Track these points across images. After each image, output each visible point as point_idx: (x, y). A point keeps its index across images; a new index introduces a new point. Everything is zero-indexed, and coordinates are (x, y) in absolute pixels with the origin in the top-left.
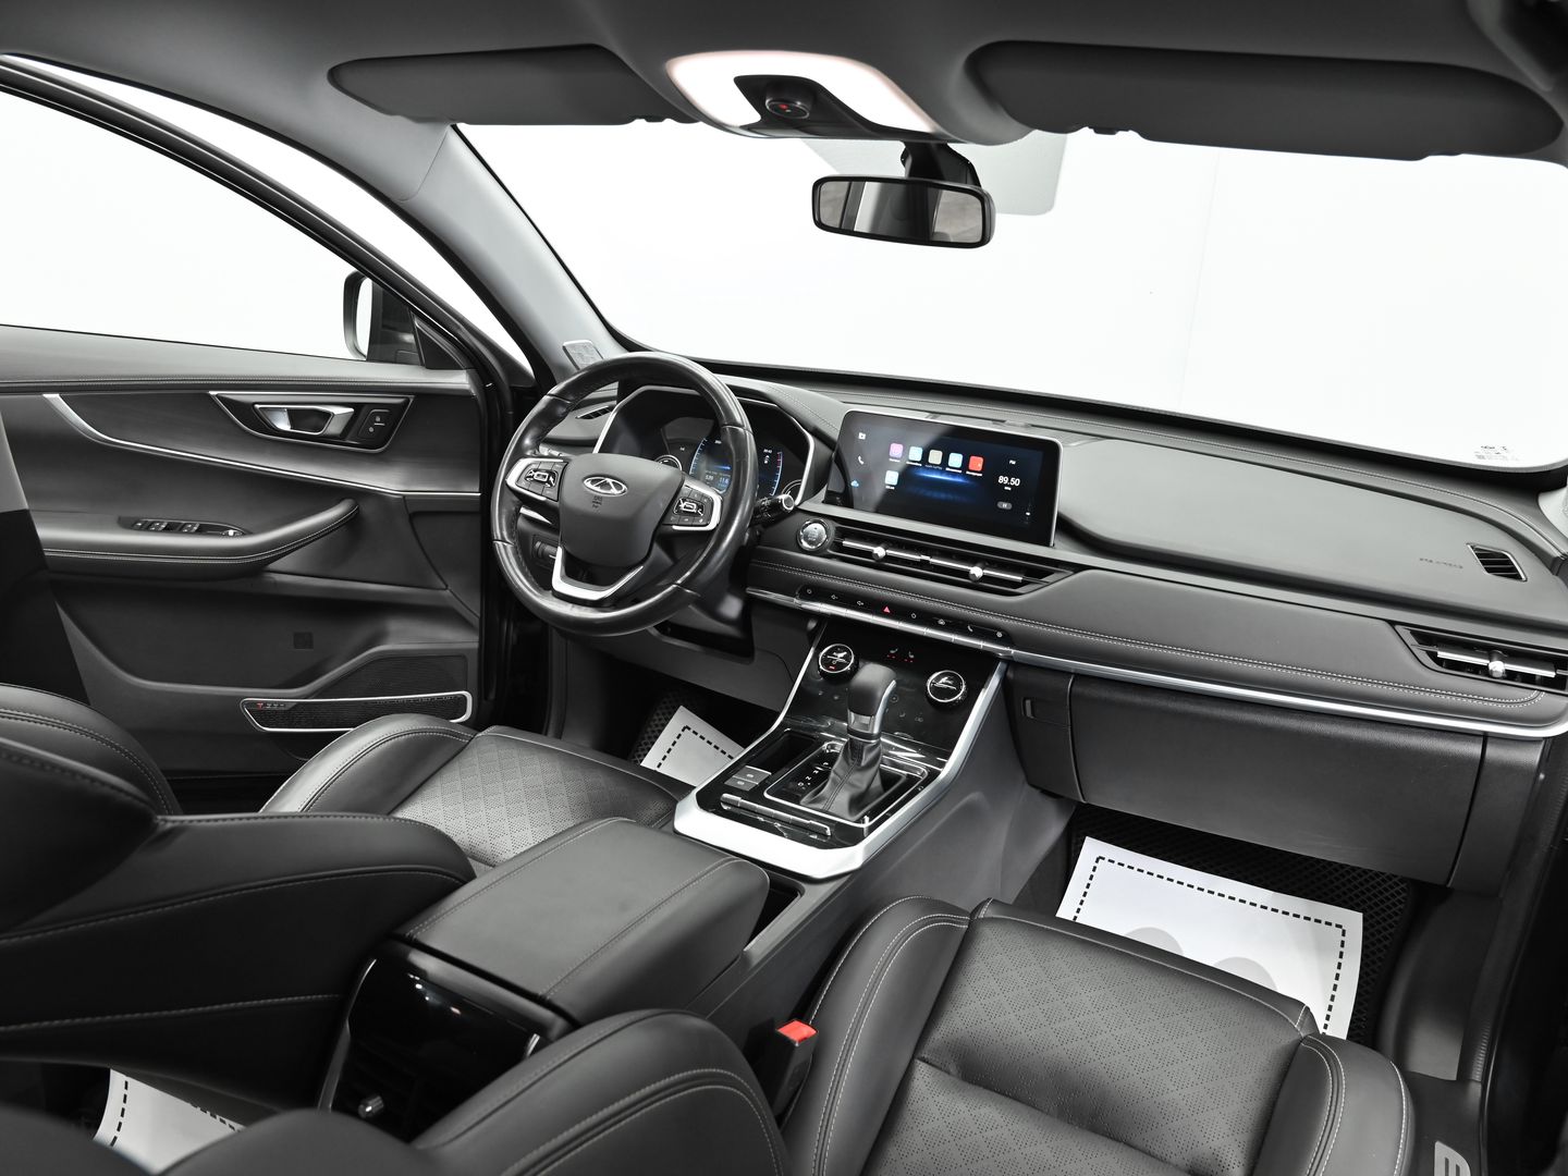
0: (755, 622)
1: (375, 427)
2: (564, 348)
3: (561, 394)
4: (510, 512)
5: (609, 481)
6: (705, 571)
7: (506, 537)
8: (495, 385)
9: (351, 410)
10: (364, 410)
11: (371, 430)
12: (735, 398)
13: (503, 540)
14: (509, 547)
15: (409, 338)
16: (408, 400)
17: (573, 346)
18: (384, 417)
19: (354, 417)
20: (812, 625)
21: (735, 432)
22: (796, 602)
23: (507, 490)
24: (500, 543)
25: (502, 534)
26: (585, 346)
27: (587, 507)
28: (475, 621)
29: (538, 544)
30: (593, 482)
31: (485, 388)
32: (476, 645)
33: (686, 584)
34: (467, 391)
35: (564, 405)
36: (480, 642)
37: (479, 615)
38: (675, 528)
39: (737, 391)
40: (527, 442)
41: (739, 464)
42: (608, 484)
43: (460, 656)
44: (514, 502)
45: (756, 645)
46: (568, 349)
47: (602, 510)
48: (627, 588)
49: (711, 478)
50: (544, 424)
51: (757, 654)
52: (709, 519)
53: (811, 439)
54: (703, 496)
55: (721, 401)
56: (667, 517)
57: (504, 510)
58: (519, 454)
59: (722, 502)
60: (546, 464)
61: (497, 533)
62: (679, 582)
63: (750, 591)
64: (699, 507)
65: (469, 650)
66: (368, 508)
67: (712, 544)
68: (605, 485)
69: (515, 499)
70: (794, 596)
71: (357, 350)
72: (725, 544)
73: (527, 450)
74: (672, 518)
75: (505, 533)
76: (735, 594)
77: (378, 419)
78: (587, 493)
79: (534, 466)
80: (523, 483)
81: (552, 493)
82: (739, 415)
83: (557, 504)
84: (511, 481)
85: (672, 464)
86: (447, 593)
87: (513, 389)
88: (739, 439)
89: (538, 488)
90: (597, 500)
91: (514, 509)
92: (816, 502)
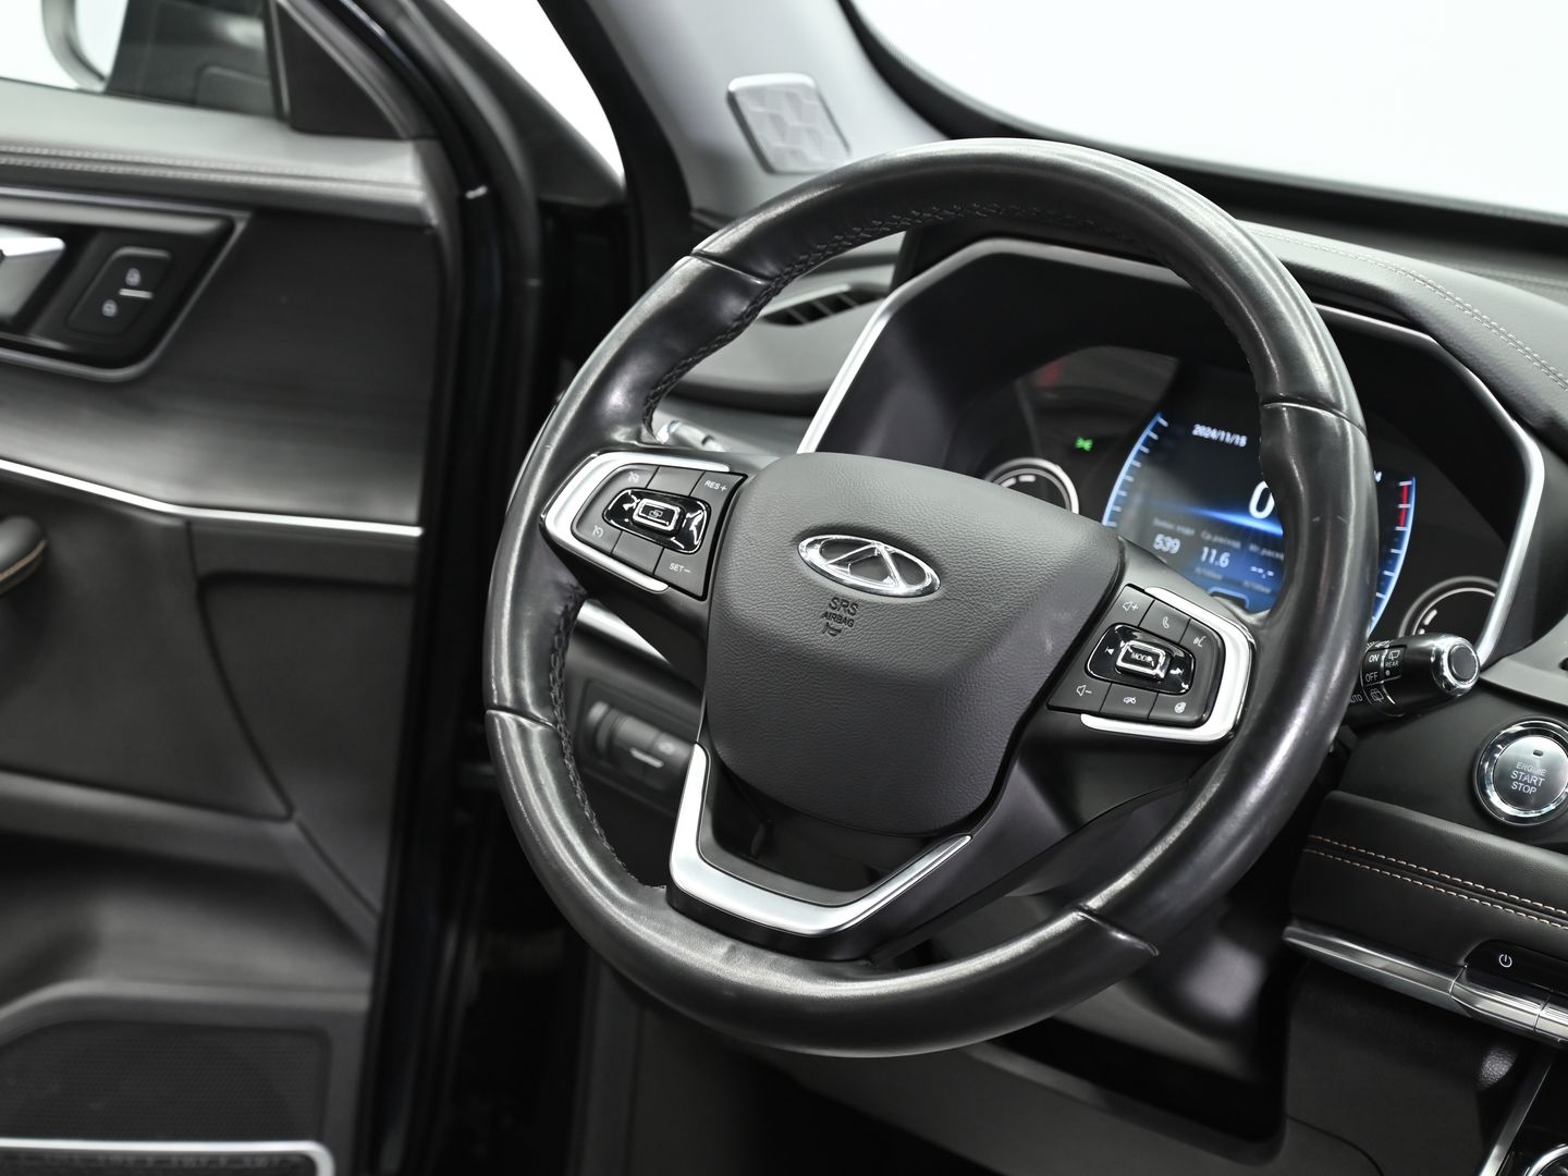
0: (1300, 1035)
1: (123, 303)
2: (732, 100)
3: (740, 255)
4: (547, 618)
5: (883, 549)
6: (1185, 877)
7: (529, 700)
8: (495, 196)
9: (55, 244)
10: (94, 247)
11: (110, 309)
12: (1312, 308)
13: (519, 710)
14: (536, 730)
15: (245, 31)
16: (229, 228)
17: (758, 93)
18: (153, 275)
19: (60, 268)
20: (1496, 1067)
21: (1309, 425)
22: (1454, 990)
23: (541, 549)
24: (505, 716)
25: (516, 689)
26: (791, 95)
27: (805, 630)
28: (366, 924)
29: (598, 711)
30: (829, 549)
31: (463, 201)
32: (360, 1002)
33: (1116, 913)
34: (415, 211)
35: (744, 290)
36: (375, 990)
37: (378, 905)
38: (1089, 721)
39: (1318, 285)
40: (617, 399)
41: (1317, 533)
42: (878, 560)
43: (309, 1033)
44: (559, 586)
45: (1290, 1107)
46: (741, 100)
47: (851, 645)
48: (915, 905)
49: (1173, 545)
50: (677, 345)
51: (1291, 1135)
52: (1208, 706)
53: (1536, 458)
54: (1190, 624)
55: (1271, 319)
56: (1067, 680)
57: (529, 613)
58: (588, 438)
59: (1255, 652)
60: (675, 475)
61: (502, 683)
62: (1095, 903)
63: (1299, 937)
64: (1173, 662)
65: (340, 1017)
66: (75, 550)
67: (1212, 788)
68: (868, 564)
69: (566, 577)
70: (1451, 971)
71: (73, 55)
72: (1256, 793)
73: (614, 424)
74: (1082, 690)
75: (527, 687)
76: (1242, 941)
77: (134, 277)
78: (806, 585)
79: (635, 480)
80: (598, 530)
81: (685, 569)
82: (1325, 366)
83: (699, 608)
84: (559, 523)
85: (1048, 492)
86: (289, 831)
87: (546, 209)
88: (1319, 444)
89: (647, 551)
90: (841, 610)
91: (559, 610)
92: (1540, 664)
